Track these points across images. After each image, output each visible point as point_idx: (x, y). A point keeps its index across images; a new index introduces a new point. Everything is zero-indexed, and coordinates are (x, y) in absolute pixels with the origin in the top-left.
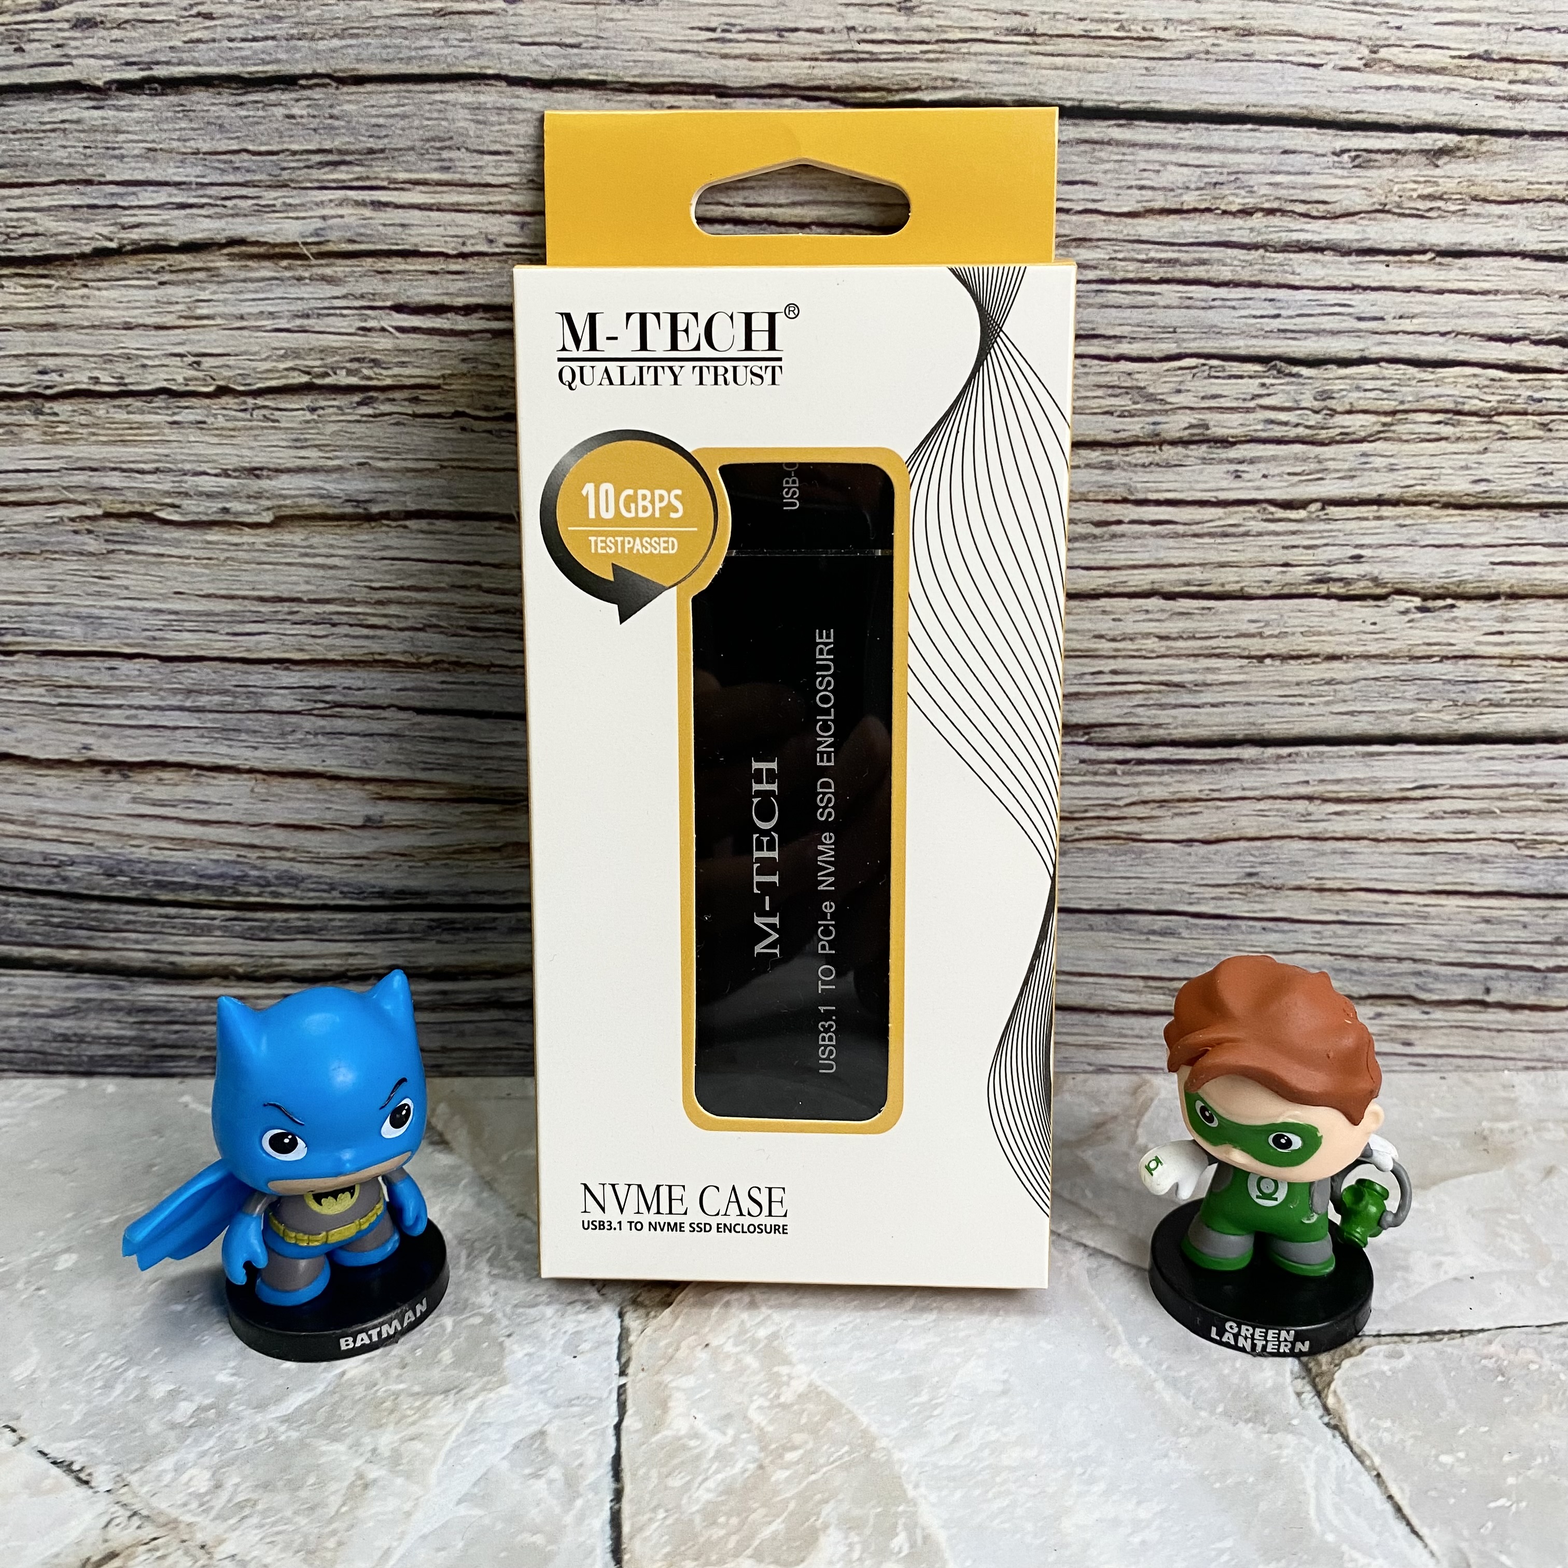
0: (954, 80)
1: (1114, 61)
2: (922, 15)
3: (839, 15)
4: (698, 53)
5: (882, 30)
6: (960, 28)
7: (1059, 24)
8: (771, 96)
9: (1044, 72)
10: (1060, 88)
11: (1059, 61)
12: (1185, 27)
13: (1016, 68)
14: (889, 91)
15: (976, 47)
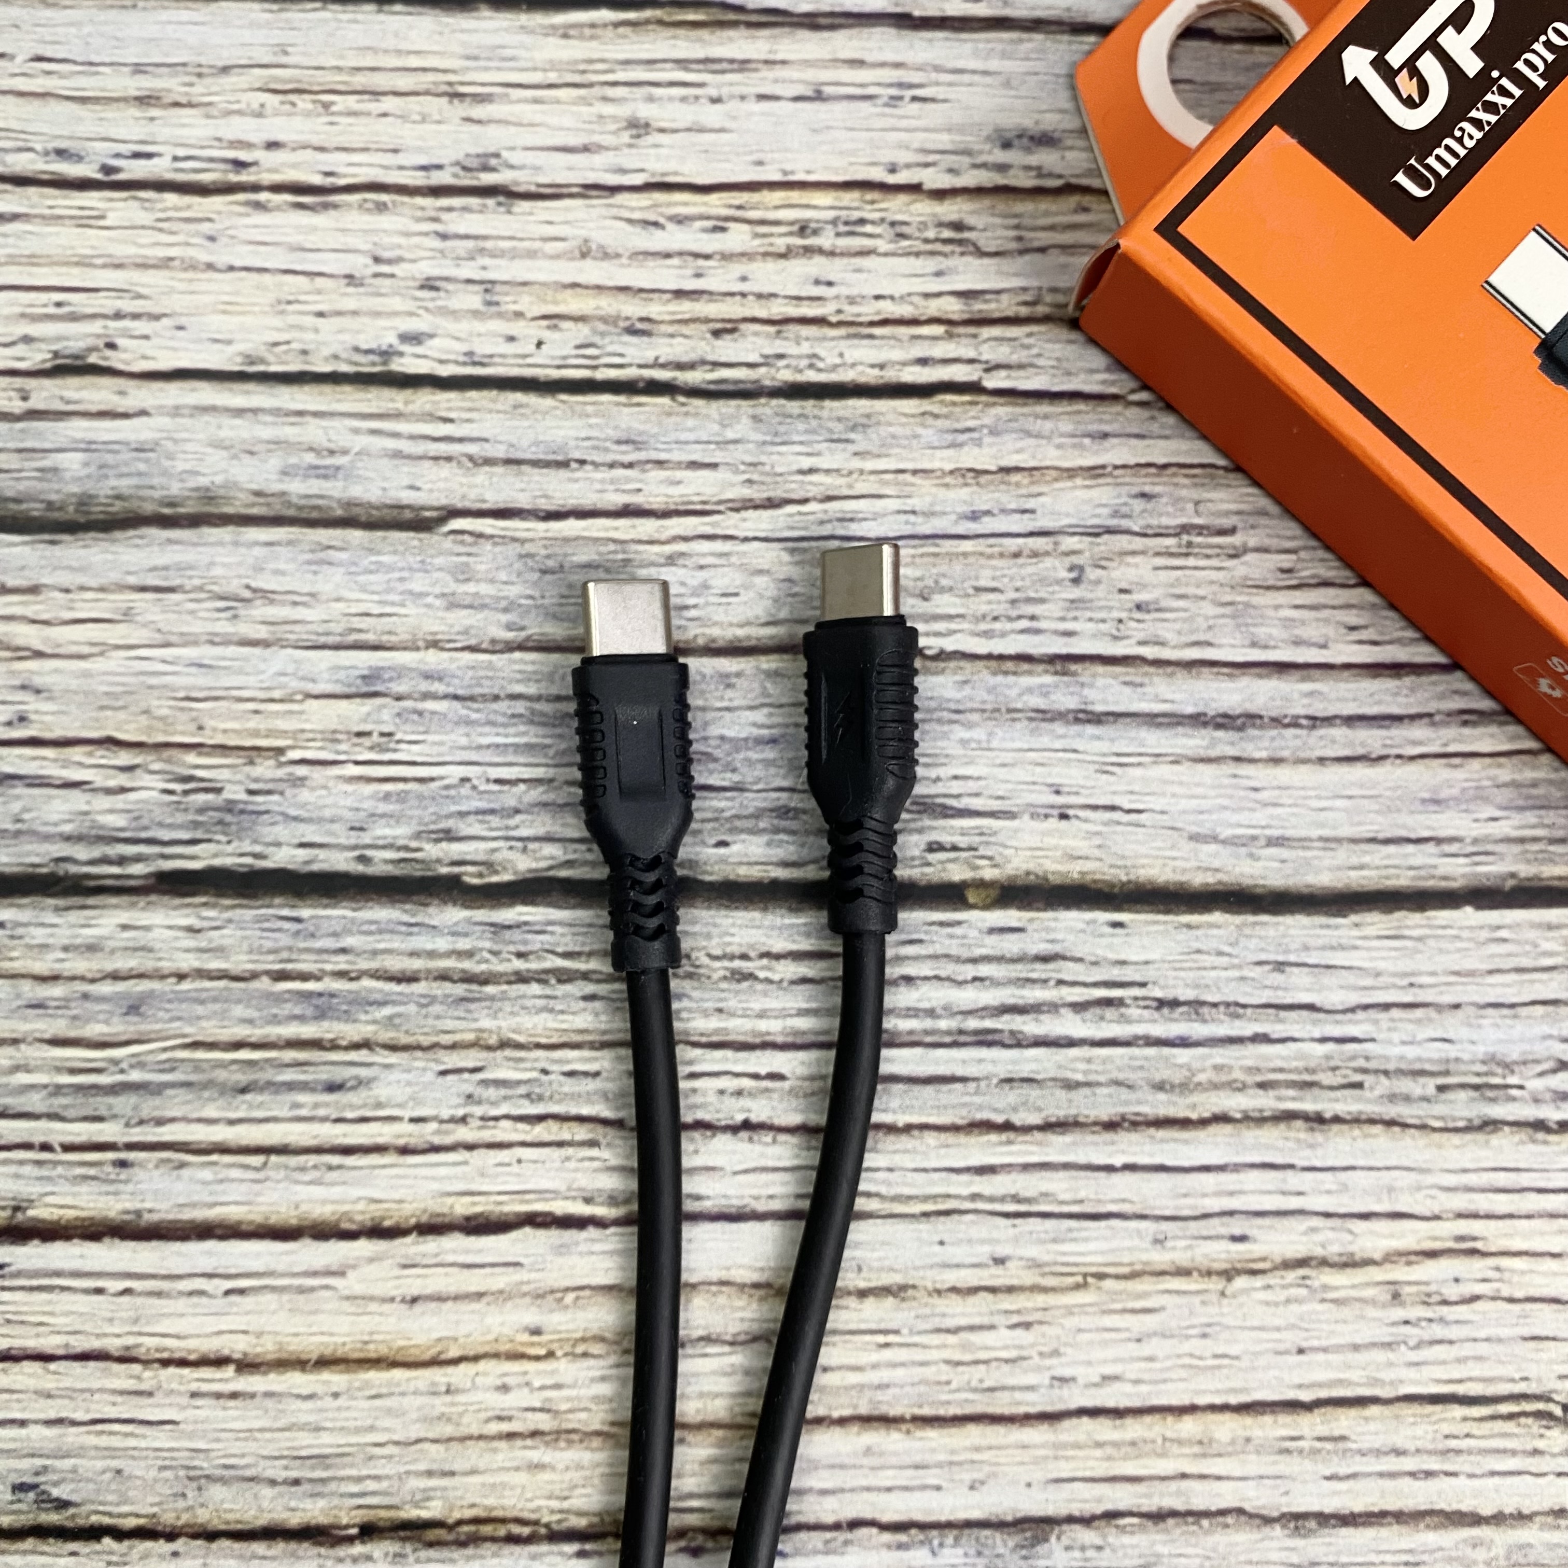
0: (566, 36)
1: (334, 63)
2: (614, 118)
3: (734, 118)
4: (938, 69)
5: (671, 99)
6: (558, 102)
7: (417, 108)
8: (832, 14)
9: (435, 48)
10: (410, 27)
11: (414, 62)
12: (235, 107)
13: (476, 52)
14: (660, 22)
15: (536, 77)
